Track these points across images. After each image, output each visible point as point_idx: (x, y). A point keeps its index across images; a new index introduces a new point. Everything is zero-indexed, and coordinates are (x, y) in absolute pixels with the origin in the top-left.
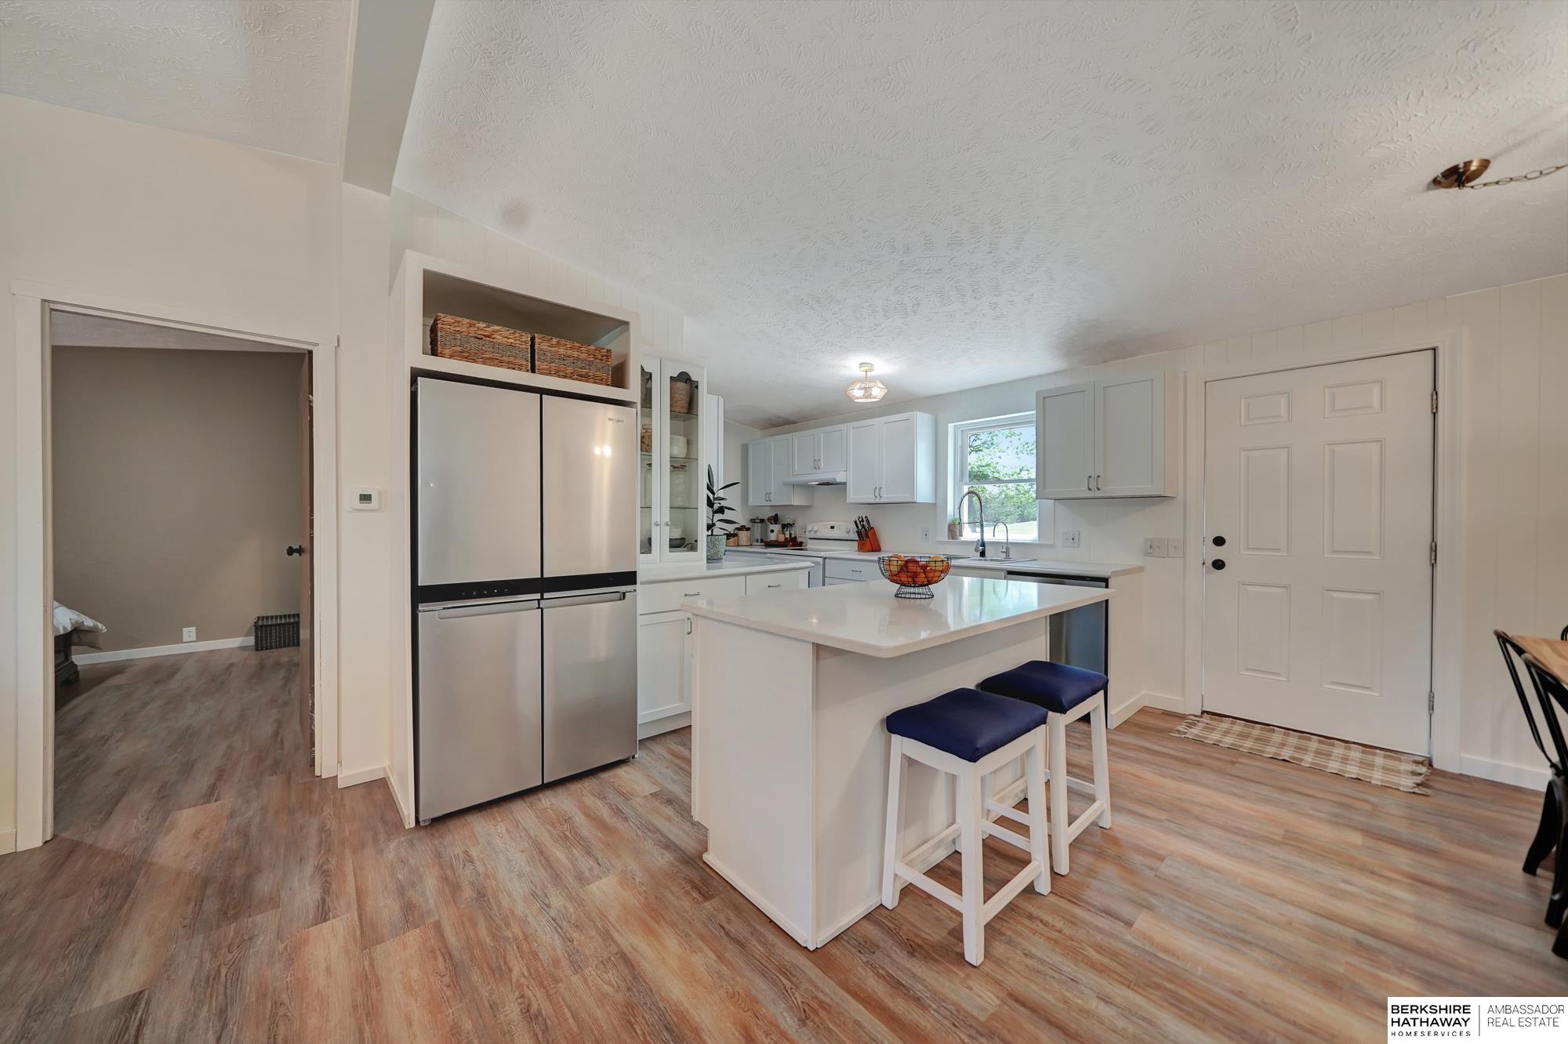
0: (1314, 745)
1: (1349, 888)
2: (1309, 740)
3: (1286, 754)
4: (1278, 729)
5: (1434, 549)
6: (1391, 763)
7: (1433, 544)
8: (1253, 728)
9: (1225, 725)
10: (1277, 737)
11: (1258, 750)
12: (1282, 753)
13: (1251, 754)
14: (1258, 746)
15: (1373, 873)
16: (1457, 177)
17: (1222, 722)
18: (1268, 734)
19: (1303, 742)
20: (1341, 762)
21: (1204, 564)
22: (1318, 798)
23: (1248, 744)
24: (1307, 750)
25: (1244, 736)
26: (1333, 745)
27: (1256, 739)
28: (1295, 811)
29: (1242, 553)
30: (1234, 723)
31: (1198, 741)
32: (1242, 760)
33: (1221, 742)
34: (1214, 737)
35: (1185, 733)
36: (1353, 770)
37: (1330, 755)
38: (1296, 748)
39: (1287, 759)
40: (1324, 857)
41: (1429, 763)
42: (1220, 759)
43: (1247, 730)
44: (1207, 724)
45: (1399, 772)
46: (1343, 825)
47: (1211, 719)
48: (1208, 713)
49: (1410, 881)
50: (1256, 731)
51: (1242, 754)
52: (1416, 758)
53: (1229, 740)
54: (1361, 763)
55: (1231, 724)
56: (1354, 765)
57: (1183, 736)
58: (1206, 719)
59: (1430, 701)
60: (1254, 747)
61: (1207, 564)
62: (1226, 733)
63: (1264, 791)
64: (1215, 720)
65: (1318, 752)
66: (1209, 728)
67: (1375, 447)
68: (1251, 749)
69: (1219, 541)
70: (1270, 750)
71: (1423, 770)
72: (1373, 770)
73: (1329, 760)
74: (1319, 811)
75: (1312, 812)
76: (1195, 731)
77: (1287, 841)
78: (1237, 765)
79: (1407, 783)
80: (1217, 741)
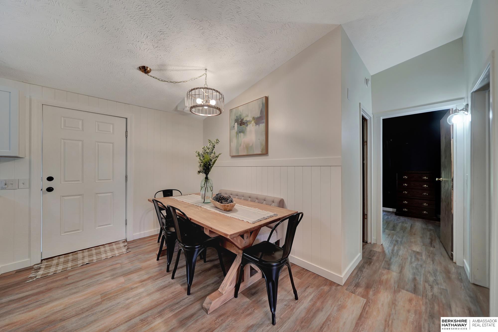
0: (94, 251)
1: (129, 301)
2: (91, 250)
3: (86, 260)
4: (79, 251)
5: (126, 177)
6: (118, 246)
7: (126, 176)
8: (69, 256)
9: (55, 261)
10: (80, 255)
11: (75, 265)
12: (85, 261)
13: (73, 268)
14: (74, 263)
15: (132, 289)
16: (144, 69)
17: (53, 260)
18: (76, 256)
19: (90, 252)
20: (105, 253)
21: (42, 190)
22: (105, 272)
23: (70, 264)
24: (93, 255)
25: (66, 262)
26: (100, 248)
27: (72, 260)
28: (100, 284)
29: (62, 183)
30: (59, 258)
31: (44, 277)
32: (70, 274)
33: (56, 271)
34: (52, 270)
35: (36, 276)
36: (109, 254)
37: (100, 253)
38: (89, 256)
39: (88, 263)
40: (117, 295)
41: (126, 241)
42: (60, 280)
43: (66, 259)
44: (46, 265)
45: (121, 248)
46: (117, 277)
47: (47, 262)
48: (44, 260)
49: (141, 284)
50: (70, 257)
51: (70, 271)
52: (123, 241)
53: (60, 268)
54: (110, 250)
55: (58, 259)
56: (109, 252)
57: (35, 279)
58: (45, 263)
59: (126, 222)
60: (72, 265)
61: (43, 190)
62: (58, 264)
63: (85, 282)
64: (49, 261)
65: (97, 254)
66: (47, 267)
67: (111, 145)
68: (71, 266)
69: (50, 179)
70: (80, 262)
71: (126, 244)
72: (114, 251)
73: (101, 255)
74: (106, 278)
75: (105, 279)
76: (41, 272)
77: (103, 299)
78: (69, 278)
79: (124, 250)
80: (55, 271)
